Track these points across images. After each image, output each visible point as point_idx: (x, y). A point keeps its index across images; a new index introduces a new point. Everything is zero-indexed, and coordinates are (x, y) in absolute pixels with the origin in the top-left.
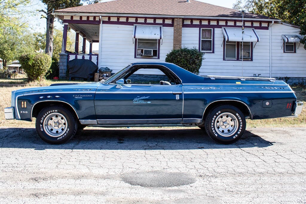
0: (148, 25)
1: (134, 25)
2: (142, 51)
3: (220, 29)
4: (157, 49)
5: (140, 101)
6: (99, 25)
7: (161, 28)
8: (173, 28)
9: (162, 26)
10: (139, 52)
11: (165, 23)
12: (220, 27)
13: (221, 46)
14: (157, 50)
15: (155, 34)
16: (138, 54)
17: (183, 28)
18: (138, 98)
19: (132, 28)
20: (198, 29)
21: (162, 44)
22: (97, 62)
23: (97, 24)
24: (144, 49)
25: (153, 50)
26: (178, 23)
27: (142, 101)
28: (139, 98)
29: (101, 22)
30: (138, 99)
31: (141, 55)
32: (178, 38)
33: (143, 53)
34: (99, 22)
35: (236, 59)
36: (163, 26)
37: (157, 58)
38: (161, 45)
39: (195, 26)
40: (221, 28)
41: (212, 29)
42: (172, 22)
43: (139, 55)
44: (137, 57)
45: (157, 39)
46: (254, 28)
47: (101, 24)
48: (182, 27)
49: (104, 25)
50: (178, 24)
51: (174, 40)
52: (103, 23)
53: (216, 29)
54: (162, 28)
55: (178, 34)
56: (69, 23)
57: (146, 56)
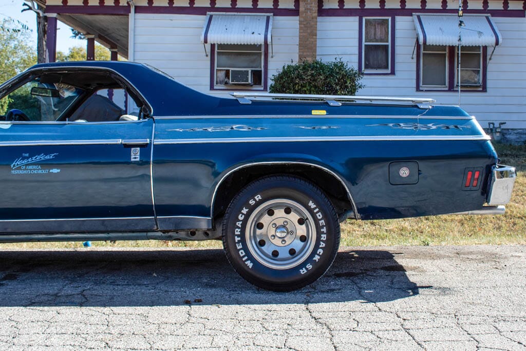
0: (239, 14)
1: (208, 13)
2: (227, 72)
3: (408, 18)
4: (263, 69)
5: (30, 167)
6: (128, 15)
7: (268, 18)
8: (297, 18)
9: (272, 14)
10: (221, 75)
11: (279, 7)
12: (409, 12)
13: (411, 59)
14: (261, 71)
15: (253, 33)
16: (218, 80)
17: (320, 19)
18: (24, 158)
19: (200, 20)
20: (357, 18)
21: (272, 57)
23: (122, 13)
24: (231, 69)
25: (252, 71)
26: (309, 7)
27: (35, 167)
28: (28, 158)
29: (133, 10)
30: (25, 162)
31: (226, 83)
32: (308, 42)
33: (229, 79)
34: (127, 9)
35: (447, 89)
36: (274, 15)
37: (262, 89)
38: (270, 59)
39: (350, 13)
40: (411, 15)
41: (390, 18)
42: (295, 6)
43: (221, 83)
44: (215, 88)
46: (489, 15)
47: (132, 15)
48: (316, 14)
49: (140, 16)
50: (308, 9)
51: (300, 45)
52: (136, 12)
53: (398, 18)
54: (271, 18)
55: (309, 31)
56: (59, 14)
57: (235, 84)
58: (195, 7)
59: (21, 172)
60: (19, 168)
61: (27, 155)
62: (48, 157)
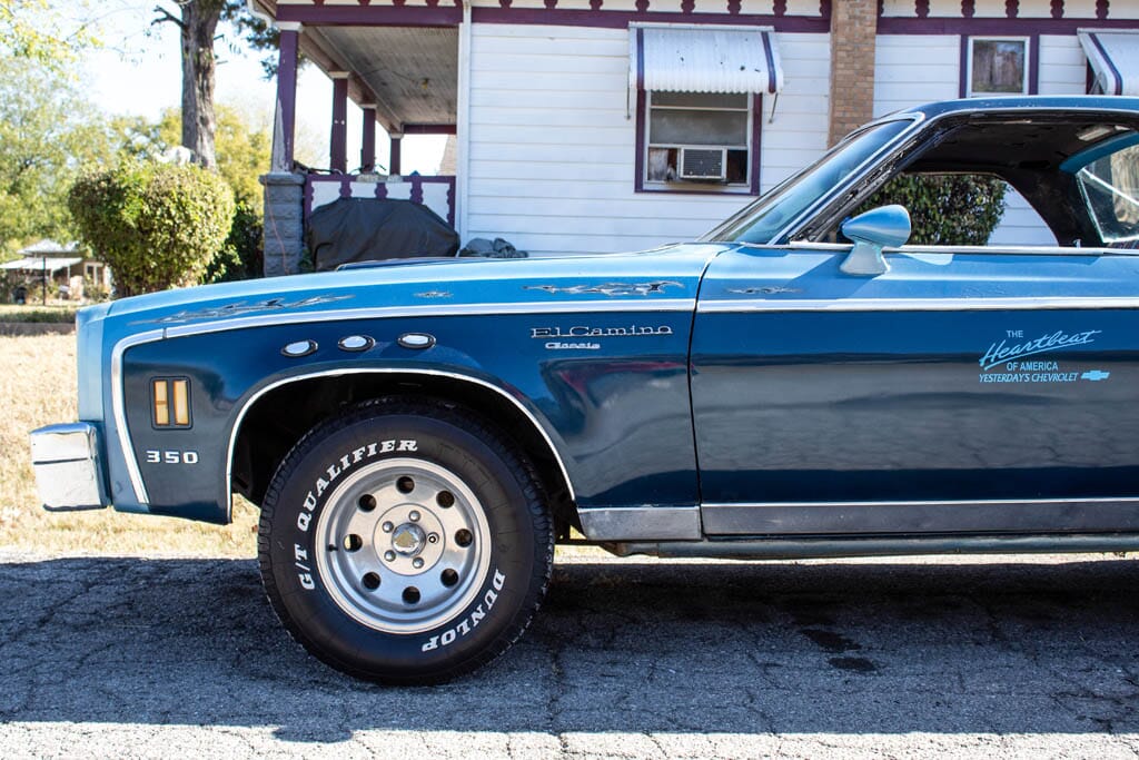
0: (699, 26)
1: (632, 24)
2: (672, 154)
3: (1066, 40)
4: (749, 147)
5: (1030, 366)
6: (458, 27)
7: (765, 37)
8: (827, 36)
9: (771, 28)
10: (659, 160)
11: (786, 13)
12: (1069, 27)
14: (746, 152)
15: (743, 68)
16: (653, 171)
17: (880, 39)
18: (1012, 343)
19: (617, 40)
20: (956, 39)
21: (771, 122)
22: (451, 216)
23: (444, 22)
24: (683, 148)
25: (730, 152)
26: (858, 13)
27: (1042, 365)
28: (1023, 342)
29: (467, 15)
30: (1016, 350)
31: (669, 178)
32: (854, 90)
33: (674, 167)
34: (455, 15)
36: (777, 30)
37: (748, 190)
38: (765, 126)
39: (942, 26)
40: (1074, 33)
41: (1027, 40)
42: (821, 10)
43: (658, 176)
44: (645, 187)
45: (746, 94)
47: (466, 27)
48: (874, 29)
49: (481, 28)
50: (855, 17)
51: (835, 96)
52: (474, 20)
53: (1047, 41)
54: (773, 36)
55: (857, 66)
56: (304, 24)
57: (693, 181)
58: (603, 11)
59: (1005, 378)
60: (1001, 369)
61: (1019, 334)
62: (1074, 340)
